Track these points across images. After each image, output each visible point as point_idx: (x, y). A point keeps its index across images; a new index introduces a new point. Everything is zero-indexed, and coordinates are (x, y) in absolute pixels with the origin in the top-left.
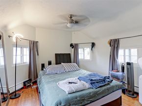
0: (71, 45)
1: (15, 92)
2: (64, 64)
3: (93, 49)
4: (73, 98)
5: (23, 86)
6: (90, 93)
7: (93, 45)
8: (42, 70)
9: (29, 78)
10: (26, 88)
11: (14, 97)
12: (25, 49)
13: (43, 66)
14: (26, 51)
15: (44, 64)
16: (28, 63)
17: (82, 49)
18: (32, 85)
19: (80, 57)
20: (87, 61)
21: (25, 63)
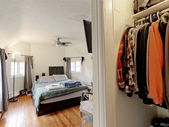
0: (64, 59)
1: (14, 98)
2: (55, 75)
3: (83, 62)
4: (51, 92)
5: (19, 94)
6: (62, 90)
7: (83, 59)
8: (36, 80)
9: (24, 88)
10: (22, 96)
11: (13, 101)
12: (21, 63)
13: (37, 77)
14: (22, 65)
15: (38, 76)
16: (24, 75)
17: (74, 63)
18: (27, 93)
19: (72, 69)
20: (78, 73)
21: (21, 75)
